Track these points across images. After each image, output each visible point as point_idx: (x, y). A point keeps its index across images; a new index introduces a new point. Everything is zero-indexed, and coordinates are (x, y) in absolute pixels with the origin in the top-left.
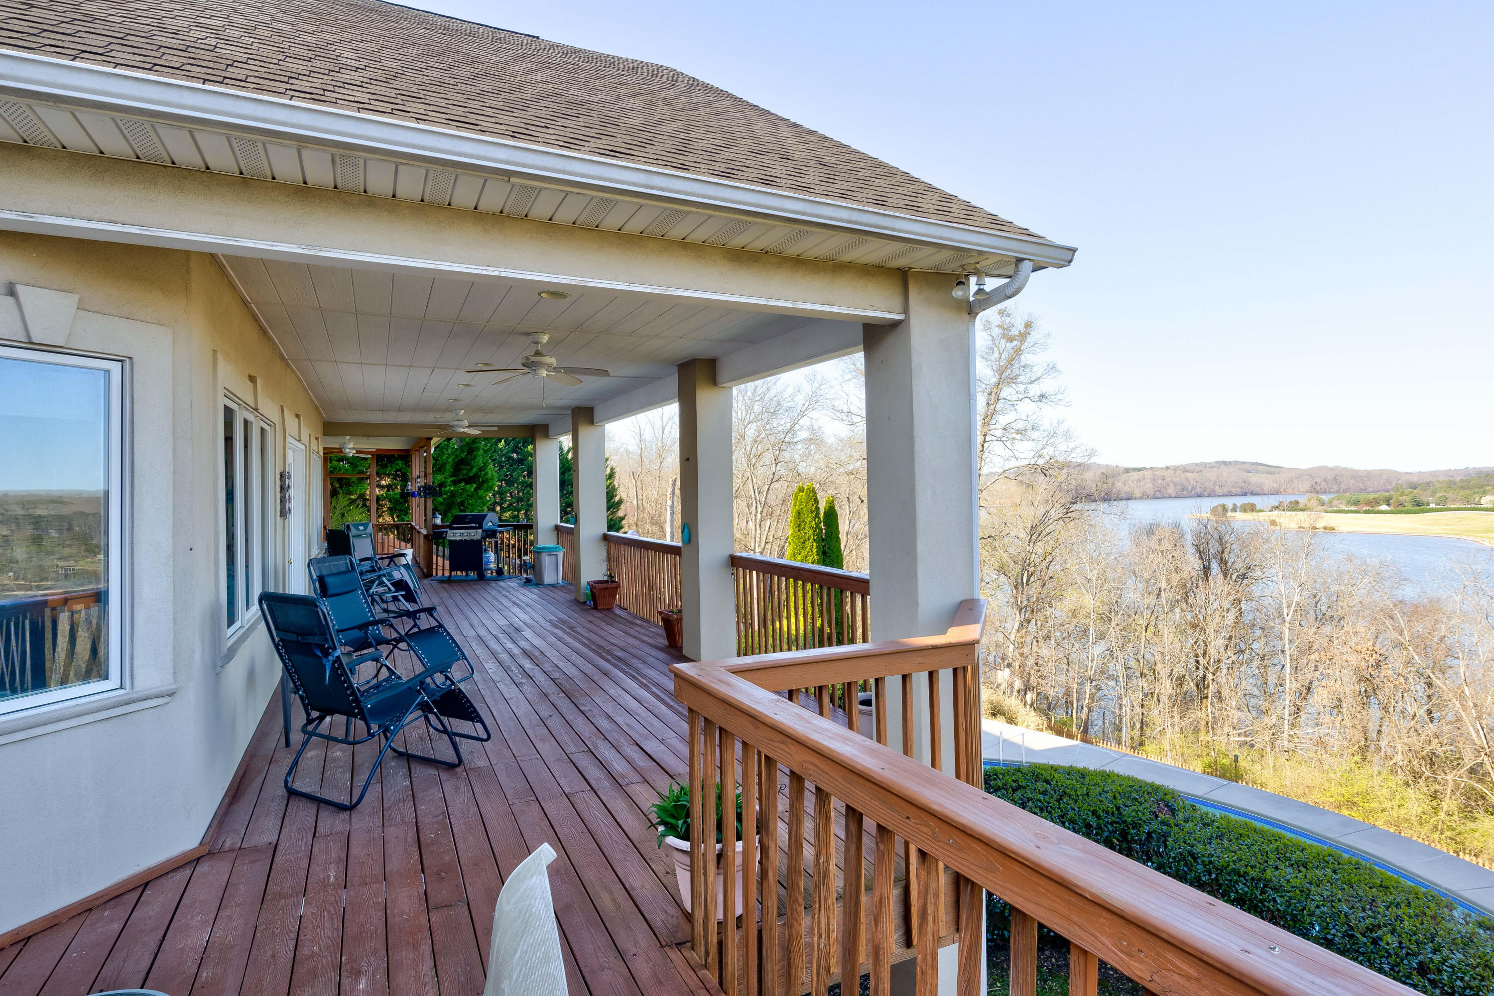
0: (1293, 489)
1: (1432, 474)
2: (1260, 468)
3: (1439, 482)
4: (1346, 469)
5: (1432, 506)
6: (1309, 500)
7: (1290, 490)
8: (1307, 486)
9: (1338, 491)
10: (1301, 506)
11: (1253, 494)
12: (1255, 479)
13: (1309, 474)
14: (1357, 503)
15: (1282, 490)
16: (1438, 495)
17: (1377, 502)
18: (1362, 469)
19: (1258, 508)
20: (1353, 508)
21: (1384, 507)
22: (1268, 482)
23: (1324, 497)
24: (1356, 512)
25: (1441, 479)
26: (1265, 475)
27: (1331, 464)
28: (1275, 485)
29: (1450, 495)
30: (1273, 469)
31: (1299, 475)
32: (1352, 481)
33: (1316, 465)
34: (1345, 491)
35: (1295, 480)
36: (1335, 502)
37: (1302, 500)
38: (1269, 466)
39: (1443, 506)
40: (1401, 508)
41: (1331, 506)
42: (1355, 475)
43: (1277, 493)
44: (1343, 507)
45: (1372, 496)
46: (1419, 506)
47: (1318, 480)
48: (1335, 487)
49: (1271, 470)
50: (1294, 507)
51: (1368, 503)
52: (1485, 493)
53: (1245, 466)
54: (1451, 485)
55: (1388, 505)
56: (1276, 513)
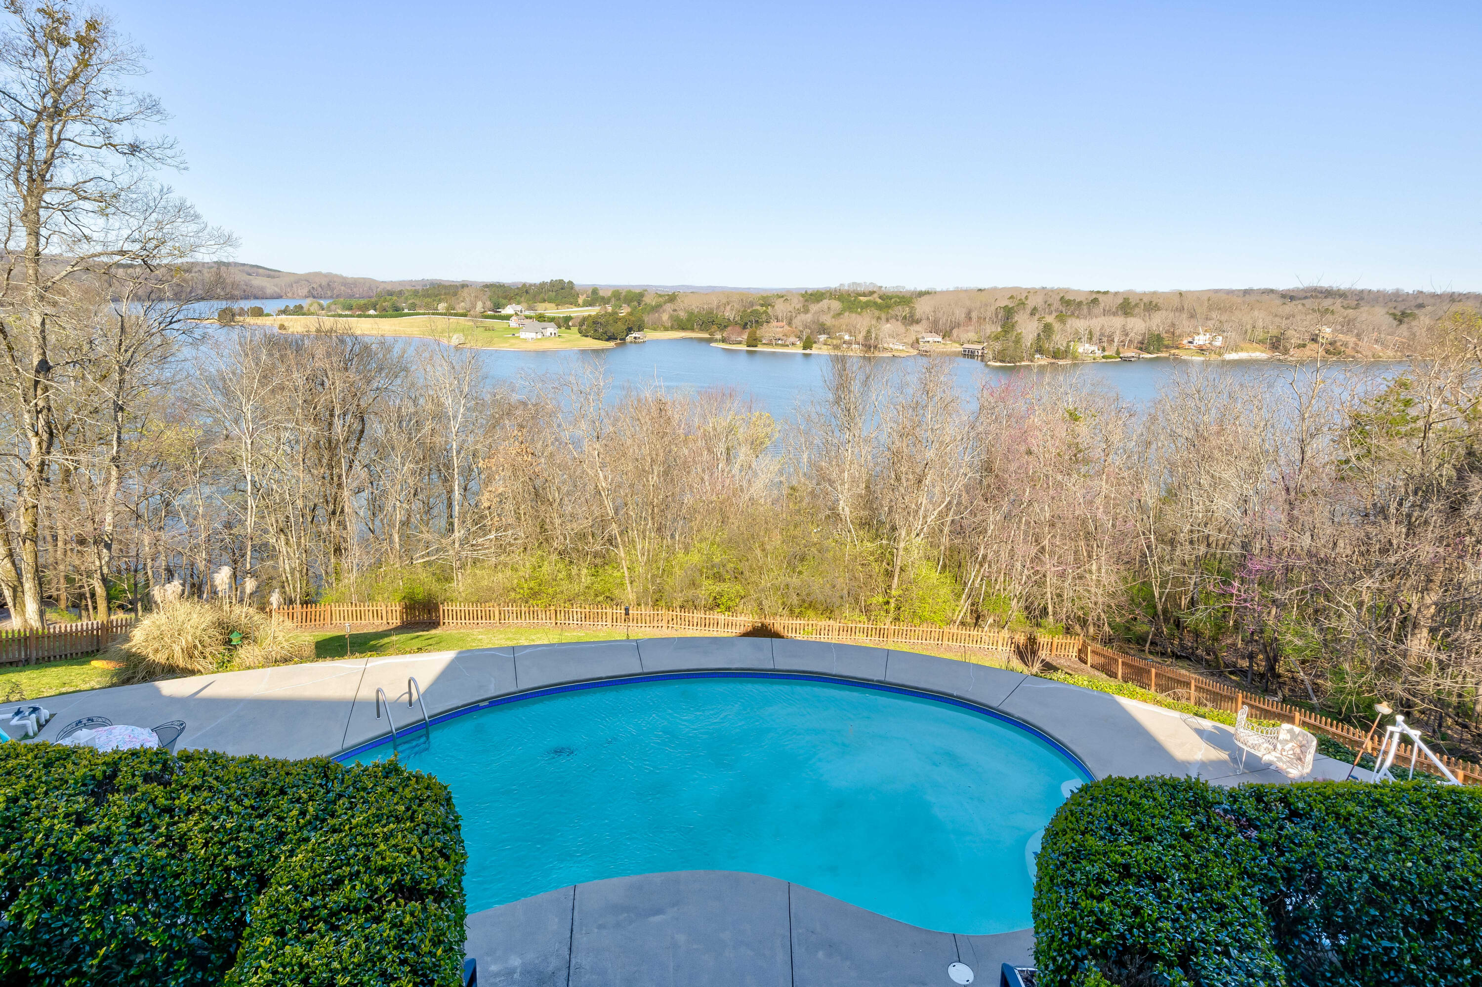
0: (293, 294)
1: (401, 283)
2: (261, 271)
3: (408, 291)
4: (336, 276)
5: (406, 311)
6: (311, 305)
7: (289, 295)
8: (305, 291)
9: (331, 297)
10: (305, 310)
11: (256, 298)
12: (258, 282)
13: (307, 279)
14: (350, 308)
15: (283, 294)
16: (410, 302)
17: (365, 308)
18: (350, 276)
19: (265, 312)
20: (347, 312)
21: (372, 312)
22: (270, 287)
23: (323, 302)
24: (351, 316)
25: (409, 288)
26: (265, 279)
27: (324, 271)
28: (276, 289)
29: (417, 302)
30: (272, 273)
31: (299, 280)
32: (343, 288)
33: (312, 271)
34: (338, 296)
35: (294, 285)
36: (333, 307)
37: (306, 303)
38: (268, 269)
39: (414, 310)
40: (384, 313)
41: (330, 311)
42: (346, 282)
43: (279, 297)
44: (340, 312)
45: (362, 302)
46: (397, 312)
47: (315, 286)
48: (329, 293)
49: (272, 274)
50: (299, 311)
51: (360, 308)
52: (440, 301)
53: (247, 269)
54: (416, 293)
55: (375, 310)
56: (283, 317)
